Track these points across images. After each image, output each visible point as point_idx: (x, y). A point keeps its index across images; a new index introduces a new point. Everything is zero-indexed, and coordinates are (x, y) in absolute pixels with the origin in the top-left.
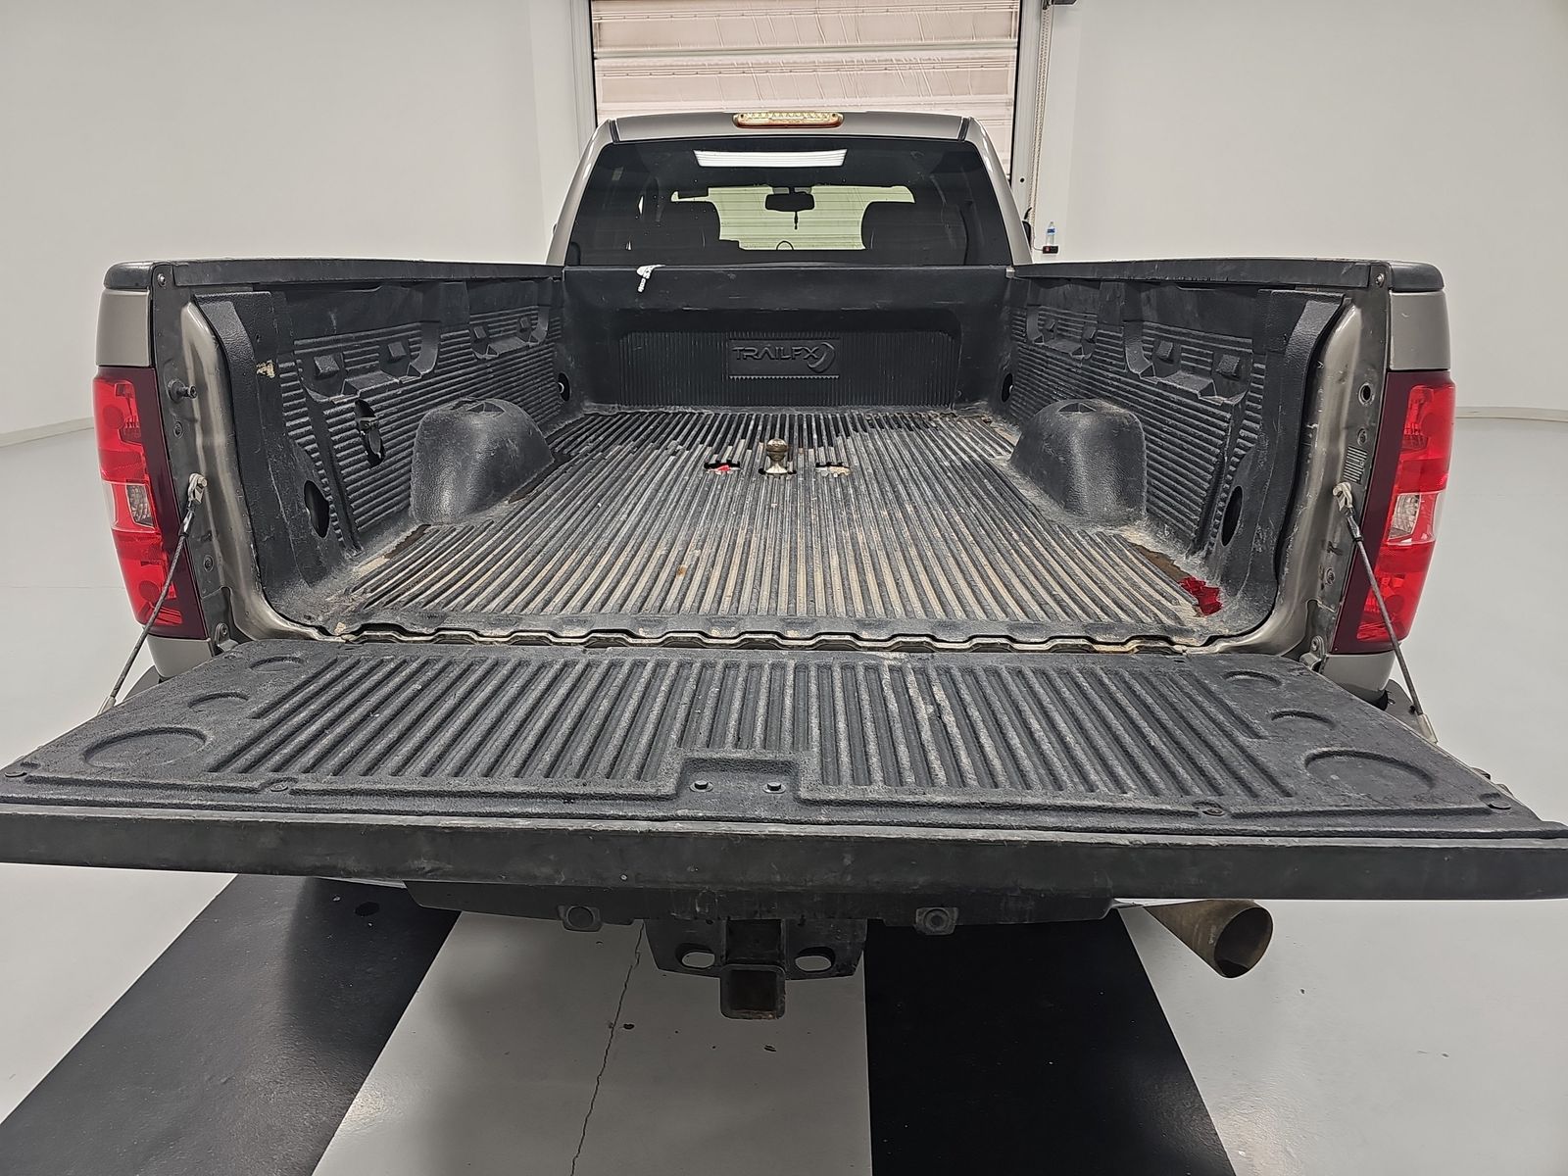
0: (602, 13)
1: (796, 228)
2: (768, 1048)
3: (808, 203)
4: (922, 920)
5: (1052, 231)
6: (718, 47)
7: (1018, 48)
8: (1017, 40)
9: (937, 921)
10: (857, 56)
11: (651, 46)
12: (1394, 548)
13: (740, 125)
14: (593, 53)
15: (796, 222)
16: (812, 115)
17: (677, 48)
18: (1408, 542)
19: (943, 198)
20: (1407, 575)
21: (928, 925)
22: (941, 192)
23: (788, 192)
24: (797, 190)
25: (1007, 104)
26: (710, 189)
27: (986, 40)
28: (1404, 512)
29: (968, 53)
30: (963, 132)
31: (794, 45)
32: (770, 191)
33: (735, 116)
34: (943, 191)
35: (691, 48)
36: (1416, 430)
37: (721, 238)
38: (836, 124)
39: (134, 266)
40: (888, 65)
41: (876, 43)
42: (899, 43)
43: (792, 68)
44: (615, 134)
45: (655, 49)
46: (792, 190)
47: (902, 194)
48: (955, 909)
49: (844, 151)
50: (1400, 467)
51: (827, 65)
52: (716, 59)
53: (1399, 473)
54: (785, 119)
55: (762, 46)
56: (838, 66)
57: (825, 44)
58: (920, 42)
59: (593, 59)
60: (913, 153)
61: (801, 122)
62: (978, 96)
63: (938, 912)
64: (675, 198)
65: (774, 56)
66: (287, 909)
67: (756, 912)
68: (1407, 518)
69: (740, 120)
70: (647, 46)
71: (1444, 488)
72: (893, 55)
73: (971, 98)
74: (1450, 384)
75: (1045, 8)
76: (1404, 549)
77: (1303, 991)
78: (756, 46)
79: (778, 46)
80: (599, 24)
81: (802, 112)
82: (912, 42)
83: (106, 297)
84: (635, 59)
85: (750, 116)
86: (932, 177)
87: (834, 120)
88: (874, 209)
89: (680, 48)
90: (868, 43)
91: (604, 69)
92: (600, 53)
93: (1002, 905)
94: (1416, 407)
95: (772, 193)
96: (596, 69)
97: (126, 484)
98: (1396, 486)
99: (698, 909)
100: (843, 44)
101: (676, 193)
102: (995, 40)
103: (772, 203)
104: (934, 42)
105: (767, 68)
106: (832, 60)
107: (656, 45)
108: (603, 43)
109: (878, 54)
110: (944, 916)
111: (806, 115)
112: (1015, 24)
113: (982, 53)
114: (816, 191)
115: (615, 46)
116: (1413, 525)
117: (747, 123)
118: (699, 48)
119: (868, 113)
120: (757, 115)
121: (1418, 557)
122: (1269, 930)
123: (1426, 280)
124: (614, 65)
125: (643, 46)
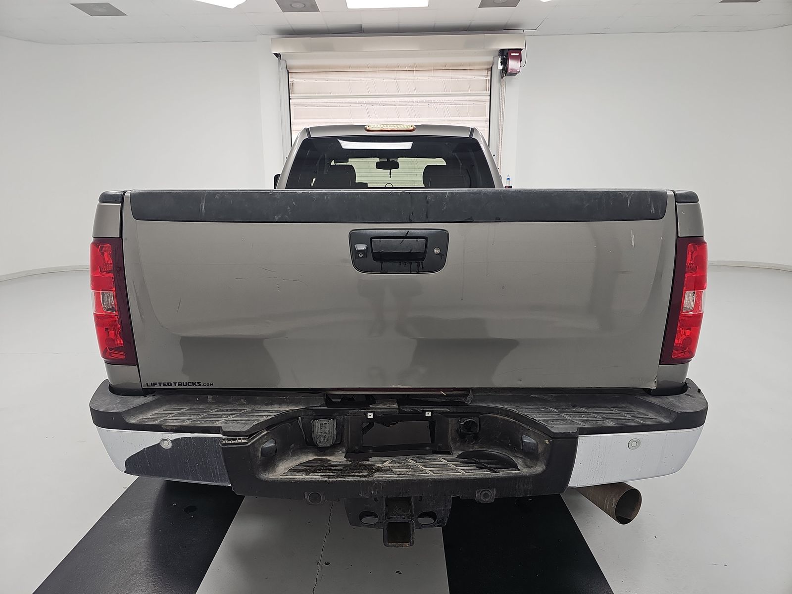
0: (294, 78)
1: (390, 177)
2: (397, 572)
3: (396, 166)
4: (479, 496)
5: (509, 179)
6: (349, 94)
7: (490, 96)
8: (489, 92)
9: (486, 496)
10: (415, 99)
11: (318, 93)
12: (685, 316)
13: (367, 130)
14: (289, 96)
15: (390, 174)
16: (402, 126)
17: (330, 95)
18: (691, 313)
19: (460, 163)
20: (692, 328)
21: (482, 498)
22: (460, 161)
23: (386, 160)
24: (391, 160)
25: (486, 121)
26: (349, 159)
27: (475, 92)
28: (689, 300)
29: (467, 98)
30: (471, 134)
31: (385, 94)
32: (378, 160)
33: (365, 127)
34: (461, 160)
35: (337, 95)
36: (691, 264)
37: (356, 182)
38: (413, 130)
39: (113, 192)
40: (429, 103)
41: (424, 93)
42: (434, 93)
43: (384, 104)
44: (309, 134)
45: (319, 95)
46: (388, 160)
47: (440, 162)
48: (495, 489)
49: (412, 143)
50: (685, 279)
51: (401, 103)
52: (348, 100)
53: (685, 282)
54: (389, 128)
55: (370, 94)
56: (406, 103)
57: (400, 94)
58: (444, 93)
59: (290, 99)
60: (447, 143)
61: (396, 129)
62: (472, 117)
63: (486, 492)
64: (333, 163)
65: (375, 99)
66: (149, 510)
67: (400, 493)
68: (690, 303)
69: (368, 128)
70: (315, 94)
71: (706, 288)
72: (432, 99)
73: (469, 118)
74: (705, 243)
75: (502, 78)
76: (690, 316)
77: (656, 537)
78: (367, 94)
79: (378, 94)
80: (293, 83)
81: (397, 125)
82: (441, 93)
83: (99, 206)
84: (309, 100)
85: (372, 126)
86: (455, 154)
87: (412, 128)
88: (428, 168)
89: (331, 94)
90: (420, 93)
91: (295, 104)
92: (293, 97)
93: (517, 487)
94: (690, 253)
95: (379, 161)
96: (291, 104)
97: (101, 292)
98: (684, 288)
99: (372, 492)
100: (408, 93)
101: (333, 161)
102: (479, 92)
103: (379, 166)
104: (451, 93)
105: (372, 104)
106: (403, 100)
107: (320, 93)
108: (294, 92)
109: (425, 98)
110: (489, 493)
111: (398, 126)
112: (488, 85)
113: (473, 98)
114: (400, 160)
115: (301, 94)
116: (693, 306)
117: (371, 129)
118: (340, 94)
119: (422, 125)
120: (376, 126)
121: (696, 319)
122: (640, 501)
123: (691, 198)
124: (300, 102)
125: (313, 93)
